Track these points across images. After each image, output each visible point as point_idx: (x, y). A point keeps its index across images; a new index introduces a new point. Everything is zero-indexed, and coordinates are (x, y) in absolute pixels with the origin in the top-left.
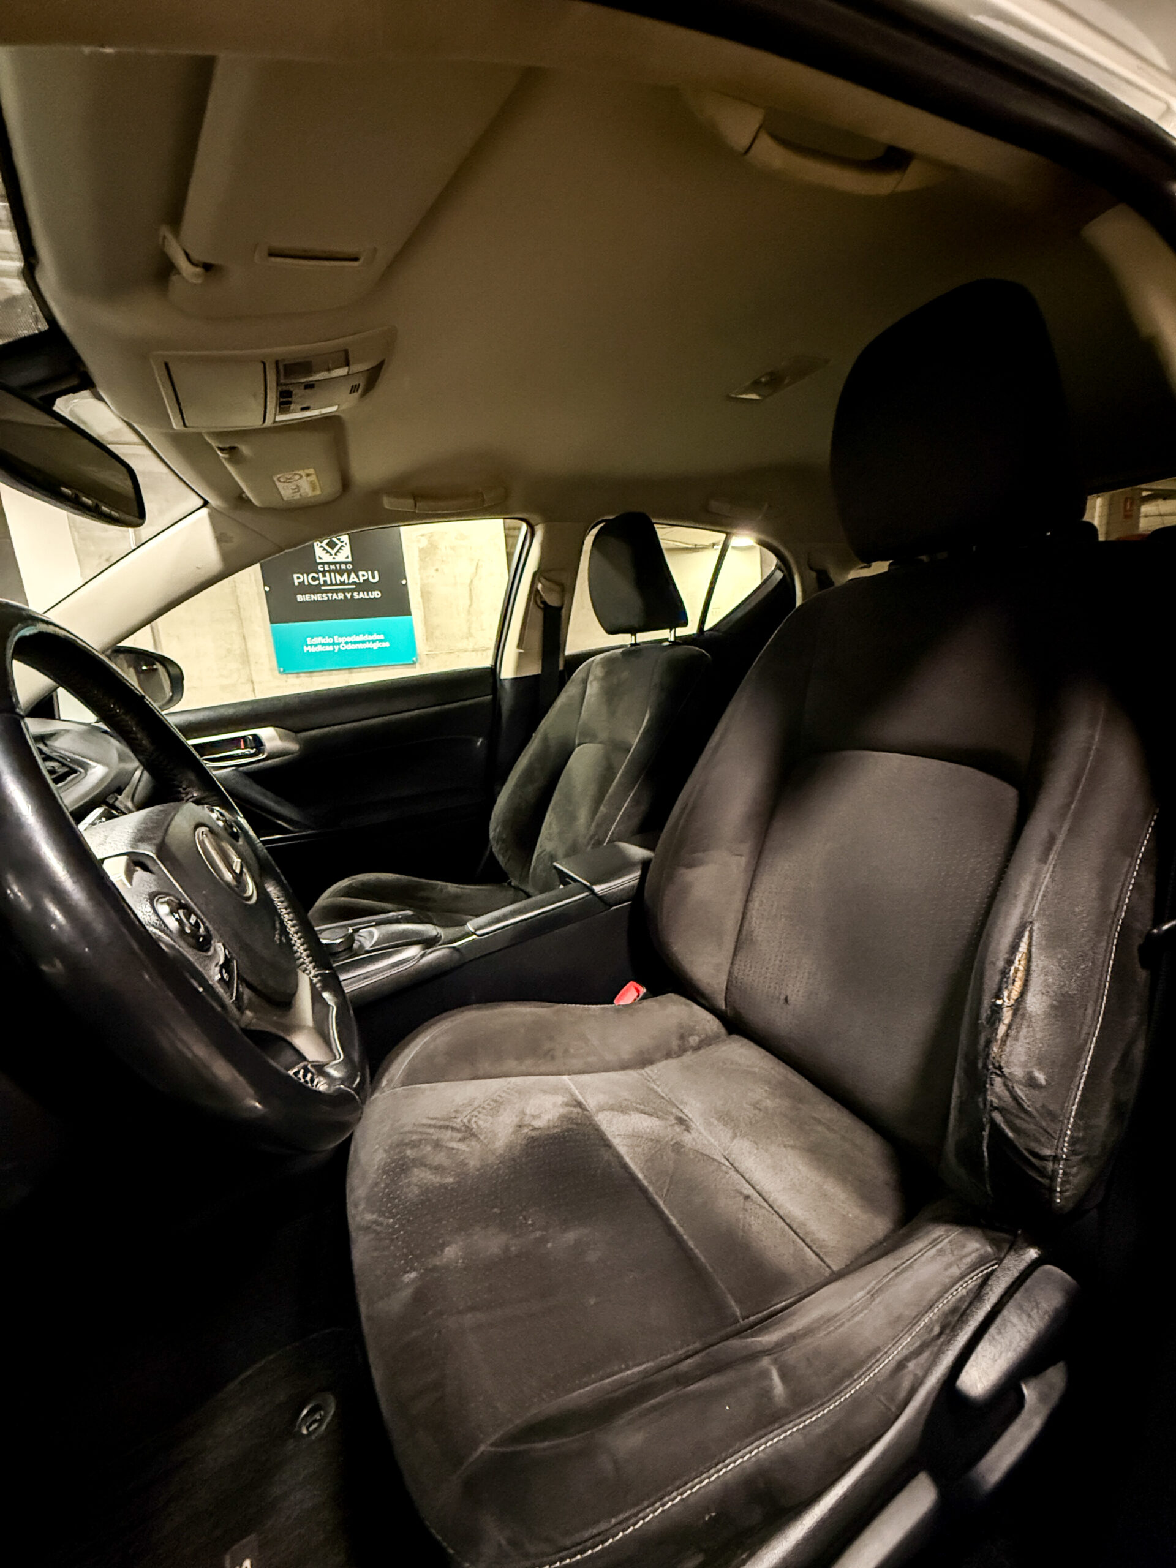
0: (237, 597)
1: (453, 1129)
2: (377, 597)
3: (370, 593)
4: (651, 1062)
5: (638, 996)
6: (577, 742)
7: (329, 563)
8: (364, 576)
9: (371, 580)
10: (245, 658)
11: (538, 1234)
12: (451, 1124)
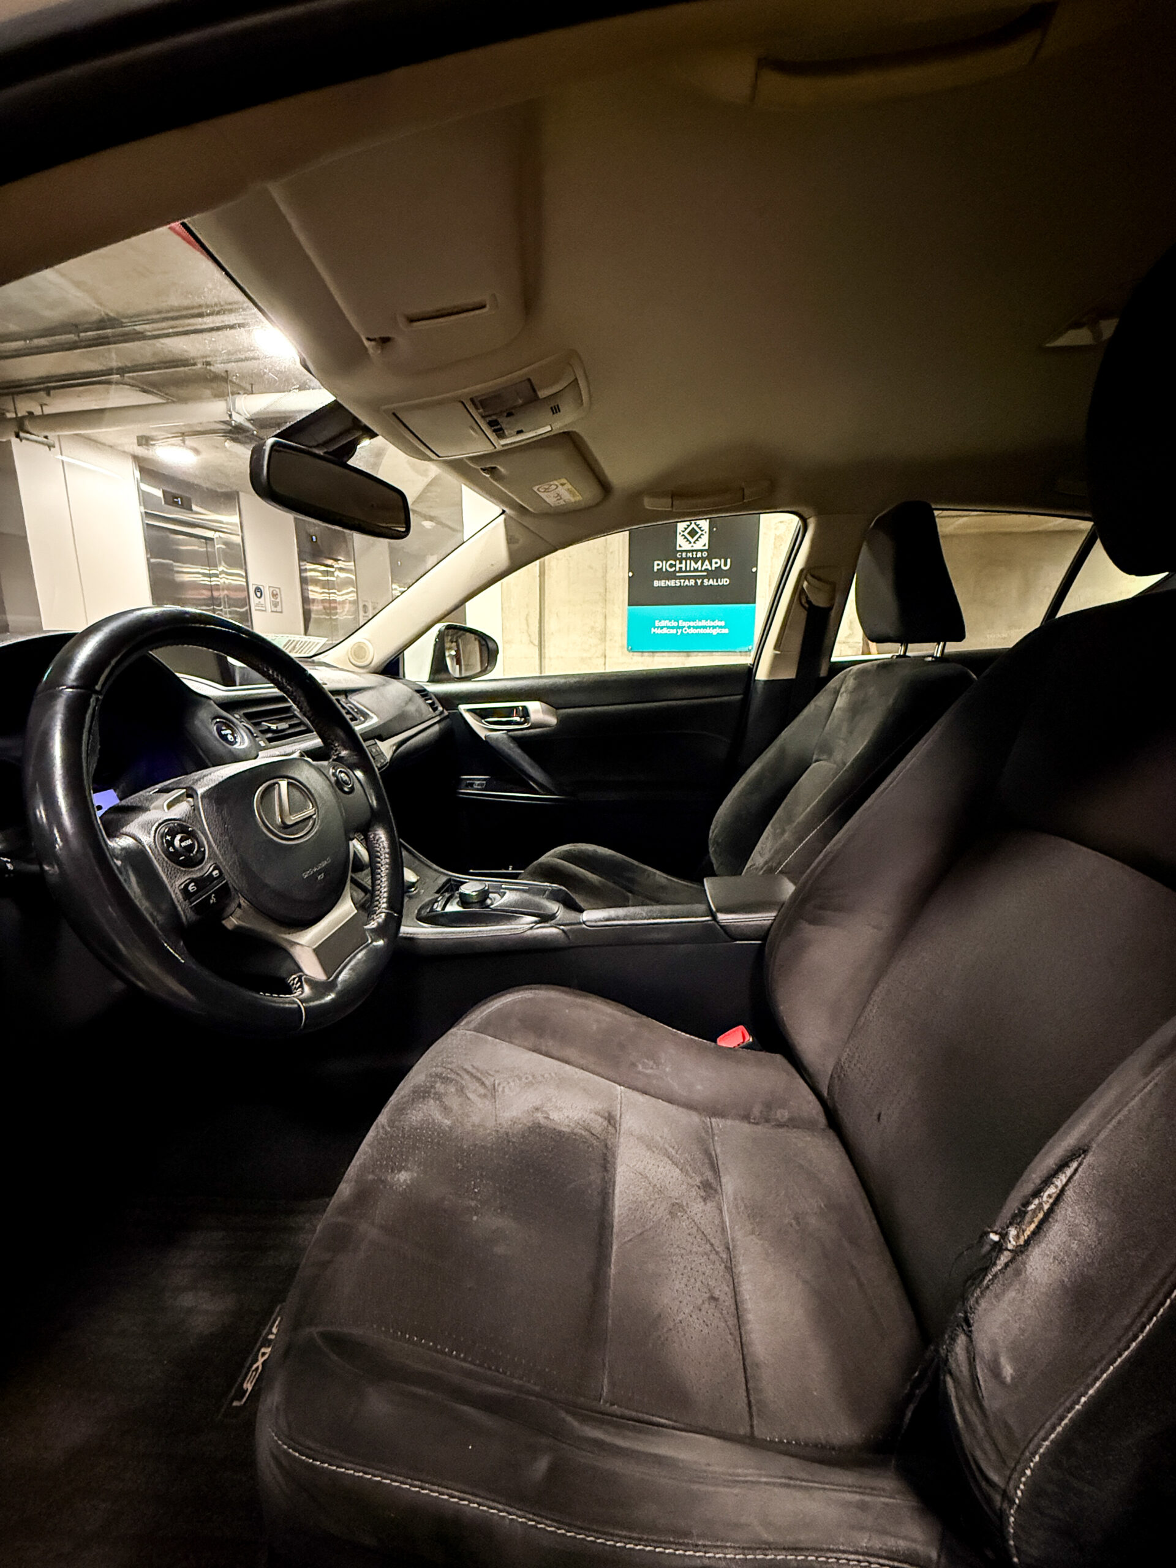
0: (606, 582)
1: (483, 1084)
2: (725, 584)
3: (719, 580)
4: (722, 1115)
5: (743, 1042)
6: (815, 758)
7: (687, 551)
8: (717, 563)
9: (723, 567)
10: (603, 635)
11: (473, 1203)
12: (484, 1079)
